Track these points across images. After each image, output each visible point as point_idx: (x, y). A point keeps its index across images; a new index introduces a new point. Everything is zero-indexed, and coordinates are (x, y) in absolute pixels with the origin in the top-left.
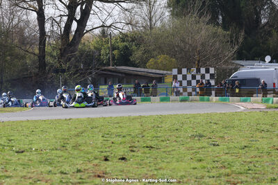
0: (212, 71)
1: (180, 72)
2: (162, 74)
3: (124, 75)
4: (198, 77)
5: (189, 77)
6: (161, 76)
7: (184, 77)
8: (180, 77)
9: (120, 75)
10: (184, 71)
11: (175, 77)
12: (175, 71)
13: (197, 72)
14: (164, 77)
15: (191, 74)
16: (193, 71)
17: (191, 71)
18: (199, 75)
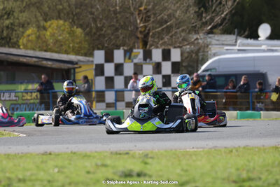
2: (72, 63)
5: (129, 69)
6: (70, 66)
7: (119, 69)
8: (109, 69)
10: (119, 55)
11: (100, 70)
12: (99, 56)
13: (145, 59)
14: (74, 69)
15: (132, 61)
16: (136, 56)
17: (133, 54)
18: (149, 64)
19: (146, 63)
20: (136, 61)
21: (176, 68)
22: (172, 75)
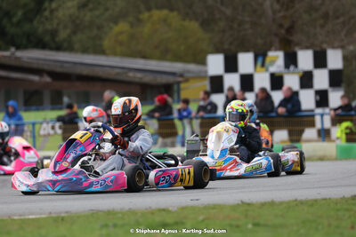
0: (335, 60)
1: (231, 66)
2: (173, 74)
3: (47, 79)
4: (292, 81)
5: (262, 81)
6: (170, 79)
7: (247, 82)
8: (232, 81)
9: (36, 78)
10: (246, 61)
11: (217, 84)
12: (215, 64)
13: (287, 66)
14: (179, 83)
15: (267, 70)
16: (273, 62)
17: (268, 60)
18: (293, 73)
19: (289, 73)
20: (273, 69)
21: (336, 79)
22: (330, 90)
